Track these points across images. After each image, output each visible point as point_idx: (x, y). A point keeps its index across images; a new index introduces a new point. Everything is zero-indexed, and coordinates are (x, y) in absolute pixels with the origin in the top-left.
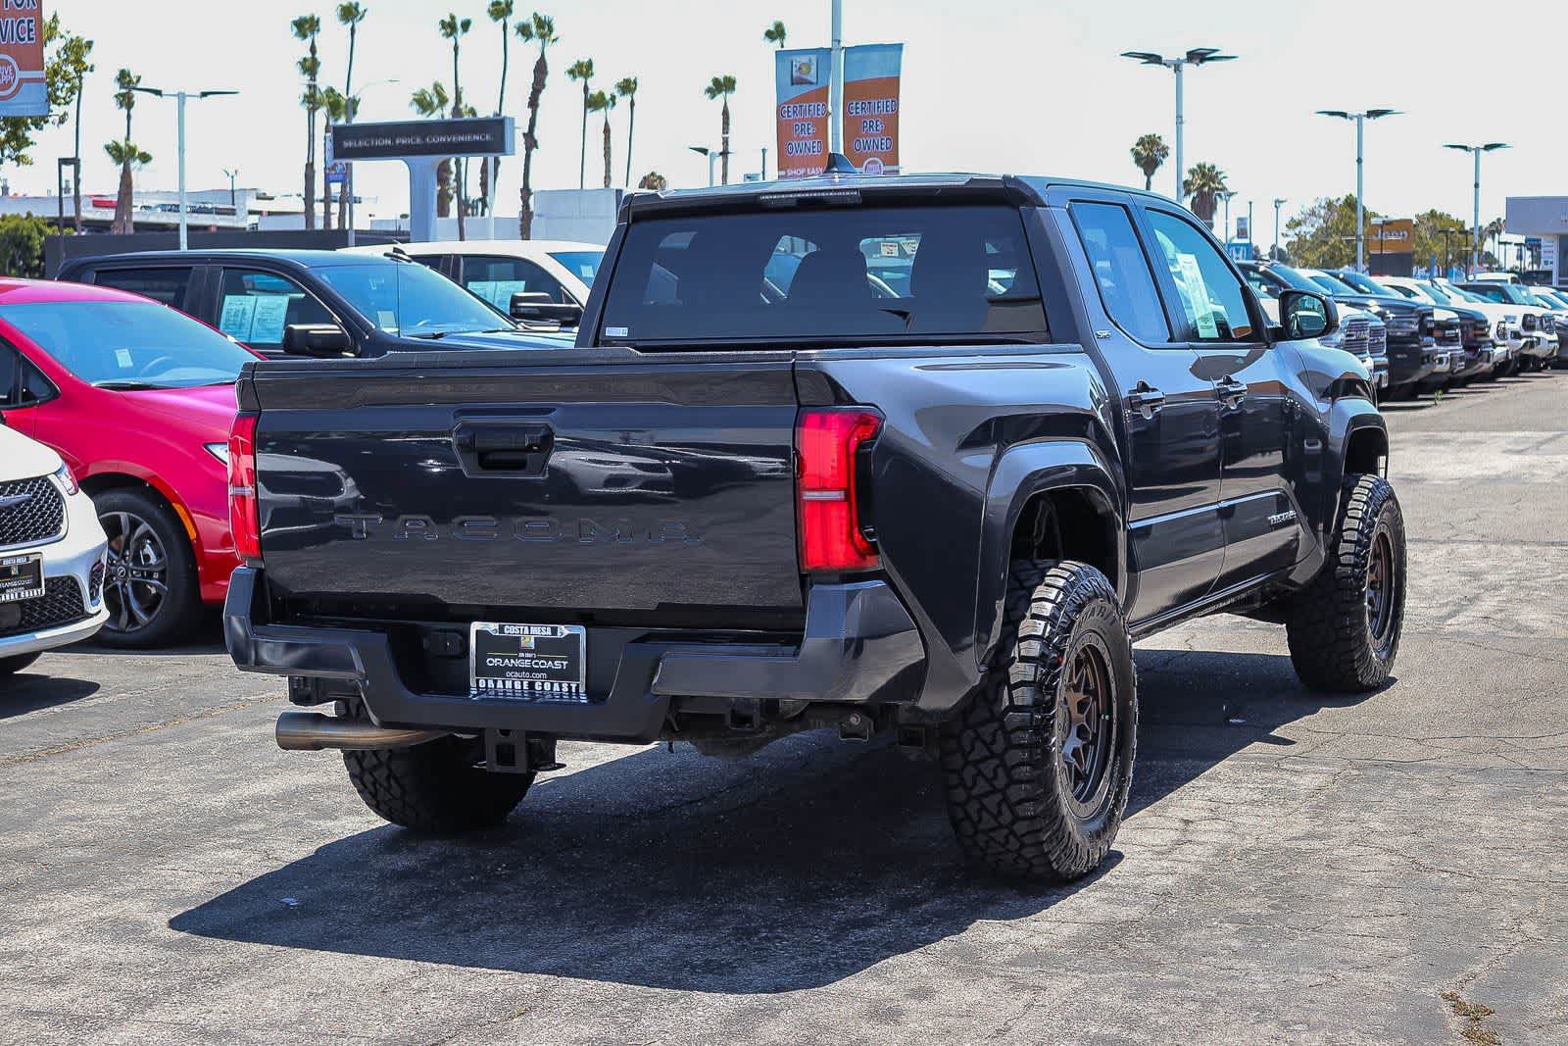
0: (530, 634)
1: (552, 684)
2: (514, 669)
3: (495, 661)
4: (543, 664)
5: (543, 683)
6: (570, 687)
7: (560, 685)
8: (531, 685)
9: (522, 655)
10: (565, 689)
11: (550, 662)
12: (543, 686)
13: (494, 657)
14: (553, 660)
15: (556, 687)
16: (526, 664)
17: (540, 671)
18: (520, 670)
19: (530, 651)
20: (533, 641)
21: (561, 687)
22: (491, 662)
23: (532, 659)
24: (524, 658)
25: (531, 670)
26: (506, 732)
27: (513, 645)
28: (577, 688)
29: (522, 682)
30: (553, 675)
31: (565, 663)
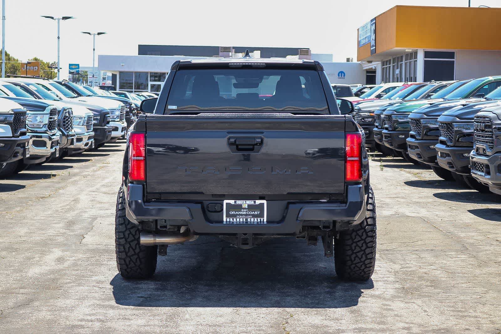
0: (245, 204)
1: (254, 219)
2: (240, 215)
3: (233, 213)
4: (251, 213)
5: (251, 219)
6: (261, 220)
7: (257, 219)
8: (246, 219)
9: (242, 210)
10: (259, 220)
11: (253, 212)
12: (251, 220)
13: (232, 211)
14: (254, 212)
15: (256, 220)
16: (245, 213)
17: (250, 215)
18: (242, 215)
19: (246, 209)
20: (247, 205)
21: (257, 220)
22: (231, 213)
23: (247, 211)
24: (244, 211)
25: (246, 215)
26: (245, 234)
27: (240, 207)
28: (263, 220)
29: (243, 219)
30: (254, 216)
31: (259, 212)
